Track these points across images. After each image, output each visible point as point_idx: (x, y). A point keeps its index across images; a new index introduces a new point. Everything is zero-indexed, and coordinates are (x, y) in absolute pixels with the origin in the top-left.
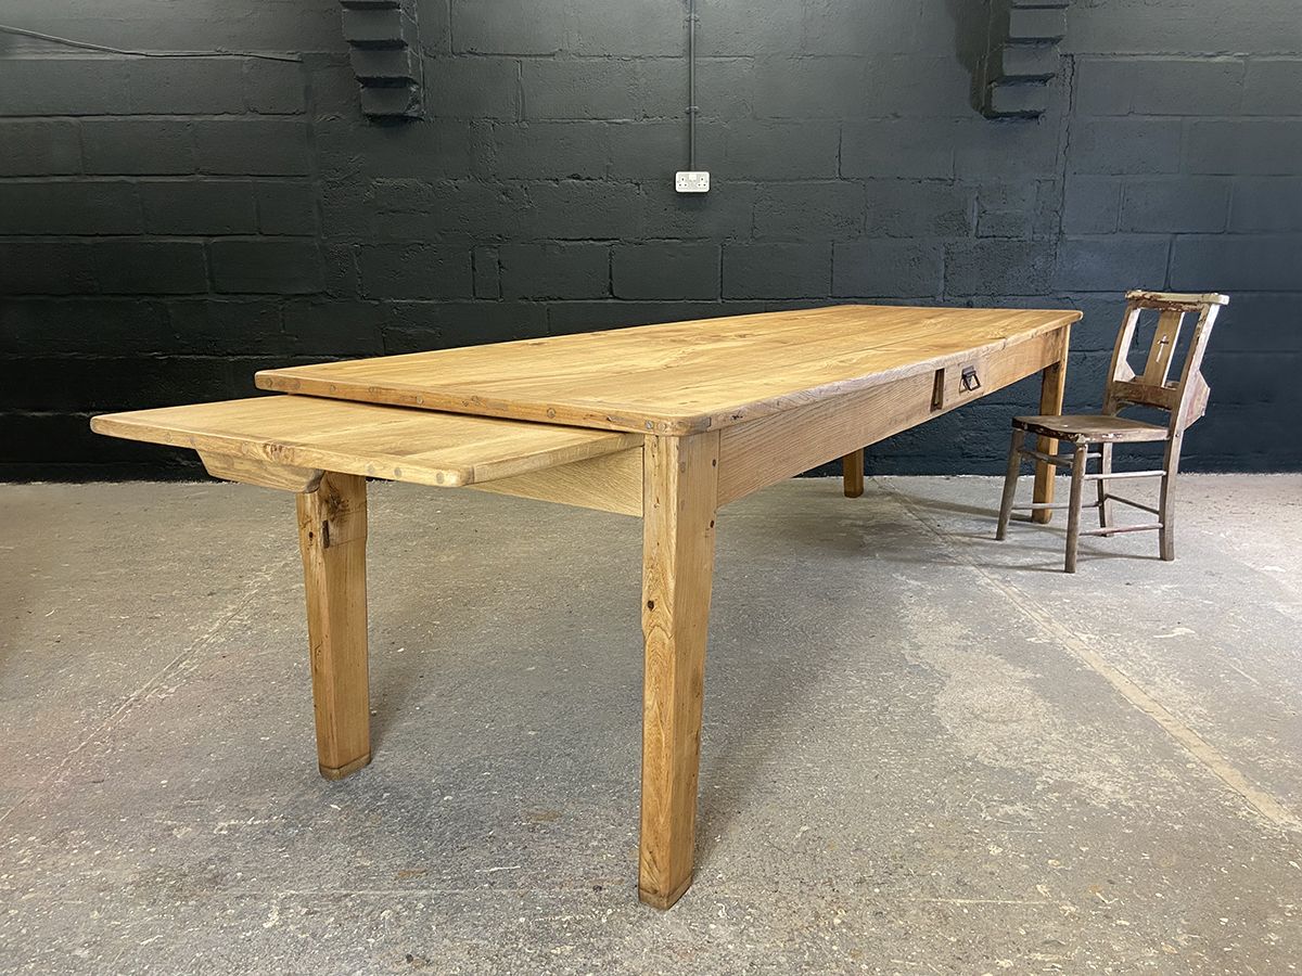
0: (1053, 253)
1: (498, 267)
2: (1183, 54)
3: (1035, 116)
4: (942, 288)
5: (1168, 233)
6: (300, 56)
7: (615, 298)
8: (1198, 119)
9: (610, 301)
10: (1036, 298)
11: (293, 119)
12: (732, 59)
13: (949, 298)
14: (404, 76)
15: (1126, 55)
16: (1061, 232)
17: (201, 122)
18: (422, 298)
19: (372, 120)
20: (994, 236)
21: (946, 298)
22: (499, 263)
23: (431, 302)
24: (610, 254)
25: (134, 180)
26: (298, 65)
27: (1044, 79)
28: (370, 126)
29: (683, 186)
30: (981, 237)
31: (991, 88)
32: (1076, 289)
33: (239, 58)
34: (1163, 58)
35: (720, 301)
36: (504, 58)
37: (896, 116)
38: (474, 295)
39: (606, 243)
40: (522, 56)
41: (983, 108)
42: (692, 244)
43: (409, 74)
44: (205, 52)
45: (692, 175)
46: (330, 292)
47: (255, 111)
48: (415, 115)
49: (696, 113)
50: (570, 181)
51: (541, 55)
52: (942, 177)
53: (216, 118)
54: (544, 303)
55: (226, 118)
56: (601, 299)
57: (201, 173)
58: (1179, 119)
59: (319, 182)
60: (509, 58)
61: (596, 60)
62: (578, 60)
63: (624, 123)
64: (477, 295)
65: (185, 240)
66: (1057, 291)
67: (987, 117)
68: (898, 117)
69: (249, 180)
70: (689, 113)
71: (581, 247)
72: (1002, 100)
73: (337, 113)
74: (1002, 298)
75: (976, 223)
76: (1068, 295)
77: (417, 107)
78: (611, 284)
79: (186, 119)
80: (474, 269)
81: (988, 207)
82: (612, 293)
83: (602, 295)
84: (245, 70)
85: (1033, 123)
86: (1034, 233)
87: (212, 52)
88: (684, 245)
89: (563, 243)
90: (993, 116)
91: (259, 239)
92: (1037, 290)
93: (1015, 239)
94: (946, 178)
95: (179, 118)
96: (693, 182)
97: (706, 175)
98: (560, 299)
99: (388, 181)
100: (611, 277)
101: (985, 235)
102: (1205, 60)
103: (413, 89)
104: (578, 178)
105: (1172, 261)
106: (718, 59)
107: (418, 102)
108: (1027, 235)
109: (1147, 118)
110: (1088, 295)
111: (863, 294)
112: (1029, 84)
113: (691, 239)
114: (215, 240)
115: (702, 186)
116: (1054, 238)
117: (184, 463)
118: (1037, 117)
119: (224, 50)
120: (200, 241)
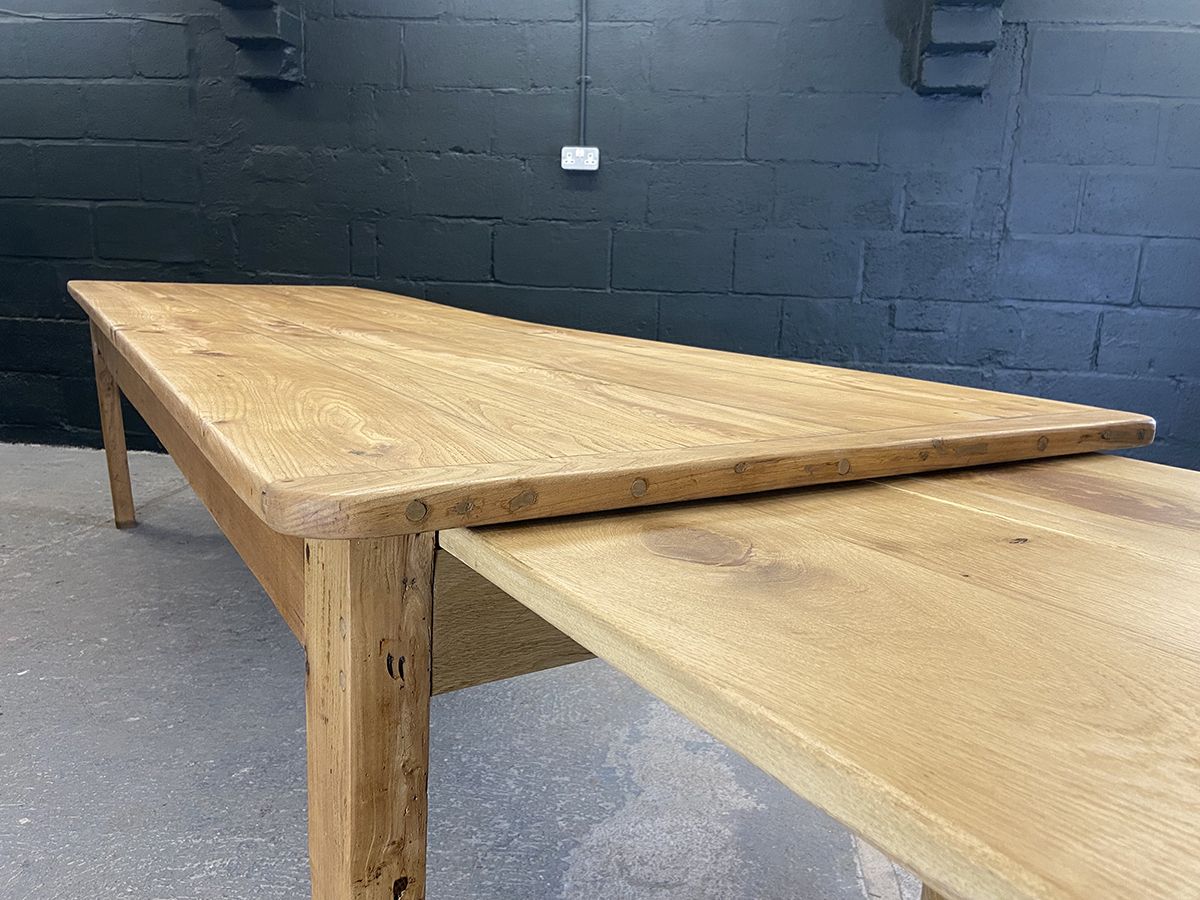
0: (995, 253)
1: (375, 243)
2: (1164, 23)
3: (975, 93)
4: (860, 287)
5: (1139, 235)
6: (184, 20)
7: (496, 281)
8: (1182, 101)
9: (492, 285)
10: (973, 305)
11: (177, 83)
12: (630, 24)
13: (868, 300)
14: (273, 36)
15: (1092, 24)
16: (1006, 230)
17: (91, 85)
18: (299, 273)
19: (253, 85)
20: (924, 232)
21: (864, 300)
22: (377, 239)
23: (307, 276)
24: (493, 234)
25: (28, 143)
26: (183, 28)
27: (986, 49)
28: (251, 91)
29: (569, 162)
30: (908, 232)
31: (923, 60)
32: (1022, 297)
33: (127, 21)
34: (1140, 28)
35: (609, 290)
36: (386, 21)
37: (812, 90)
38: (351, 271)
39: (489, 222)
40: (406, 18)
41: (915, 83)
42: (580, 227)
43: (278, 34)
44: (97, 16)
45: (580, 151)
46: (207, 261)
47: (140, 74)
48: (293, 79)
49: (587, 83)
50: (453, 154)
51: (425, 18)
52: (863, 161)
53: (105, 82)
54: (422, 283)
55: (113, 81)
56: (483, 282)
57: (89, 137)
58: (1157, 101)
59: (200, 148)
60: (392, 20)
61: (483, 24)
62: (463, 24)
63: (512, 92)
64: (354, 272)
65: (74, 204)
66: (1000, 299)
67: (920, 94)
68: (815, 92)
69: (133, 144)
70: (579, 83)
71: (462, 225)
72: (934, 73)
73: (219, 78)
74: (931, 302)
75: (902, 215)
76: (1011, 303)
77: (295, 71)
78: (492, 266)
79: (78, 82)
80: (351, 244)
81: (917, 198)
82: (493, 276)
83: (483, 278)
84: (133, 33)
85: (976, 101)
86: (972, 229)
87: (103, 15)
88: (572, 227)
89: (443, 220)
90: (926, 92)
91: (141, 204)
92: (974, 296)
93: (948, 236)
94: (868, 162)
95: (71, 82)
96: (580, 158)
97: (594, 152)
98: (438, 279)
99: (267, 148)
100: (492, 259)
101: (914, 228)
102: (1192, 31)
103: (288, 51)
104: (461, 151)
105: (1143, 269)
106: (613, 24)
107: (296, 66)
108: (964, 230)
109: (1115, 99)
110: (1037, 304)
111: (769, 291)
112: (966, 55)
113: (579, 222)
114: (100, 204)
115: (590, 163)
116: (996, 235)
117: (67, 428)
118: (980, 94)
119: (114, 13)
120: (86, 205)
